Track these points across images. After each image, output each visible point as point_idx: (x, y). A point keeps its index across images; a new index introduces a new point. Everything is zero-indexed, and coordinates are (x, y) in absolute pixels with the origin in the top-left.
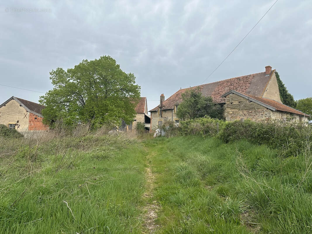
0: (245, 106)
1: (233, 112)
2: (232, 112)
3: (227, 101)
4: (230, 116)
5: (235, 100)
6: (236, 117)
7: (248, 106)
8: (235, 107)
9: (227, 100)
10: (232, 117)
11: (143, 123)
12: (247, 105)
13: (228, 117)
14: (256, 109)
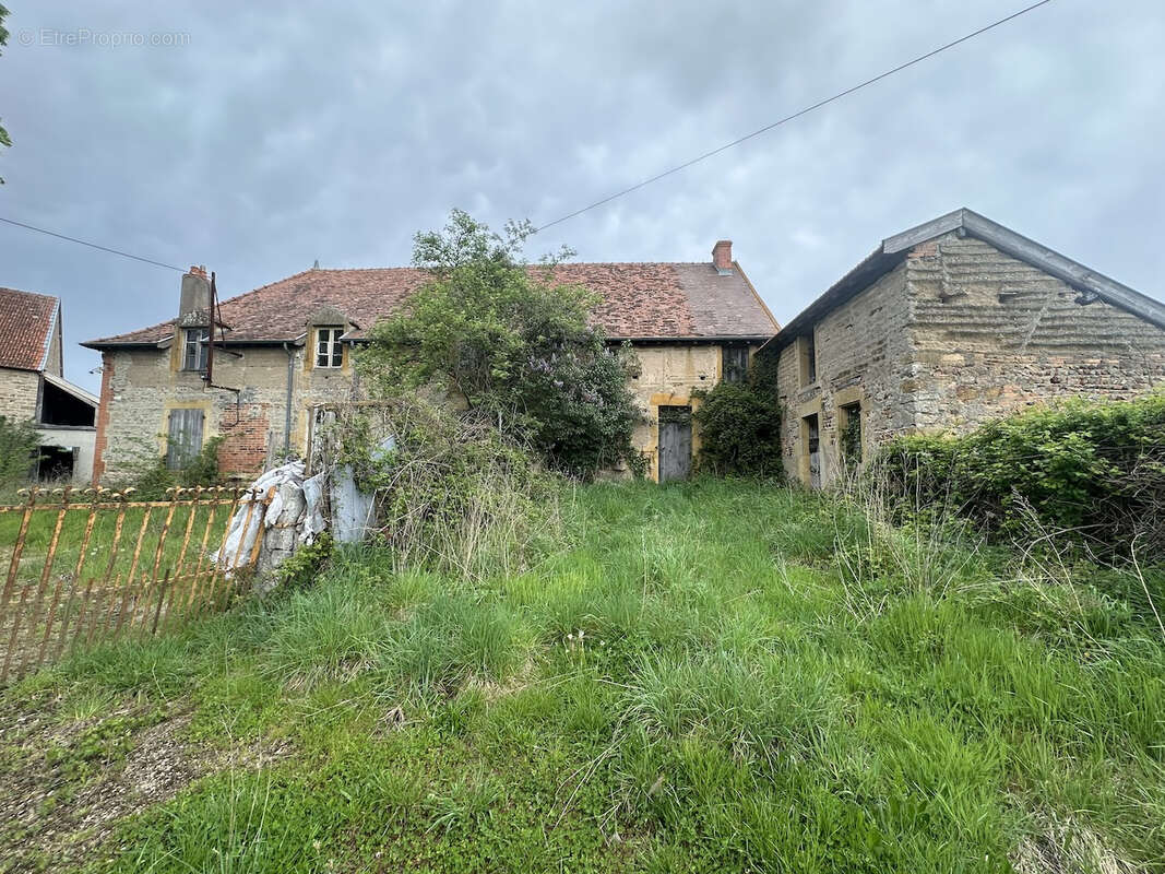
0: (1054, 324)
1: (970, 355)
2: (958, 358)
3: (914, 282)
4: (945, 385)
5: (976, 283)
6: (992, 393)
7: (1074, 327)
8: (984, 325)
9: (916, 277)
10: (962, 390)
11: (26, 425)
12: (1063, 318)
13: (934, 391)
14: (1132, 351)
